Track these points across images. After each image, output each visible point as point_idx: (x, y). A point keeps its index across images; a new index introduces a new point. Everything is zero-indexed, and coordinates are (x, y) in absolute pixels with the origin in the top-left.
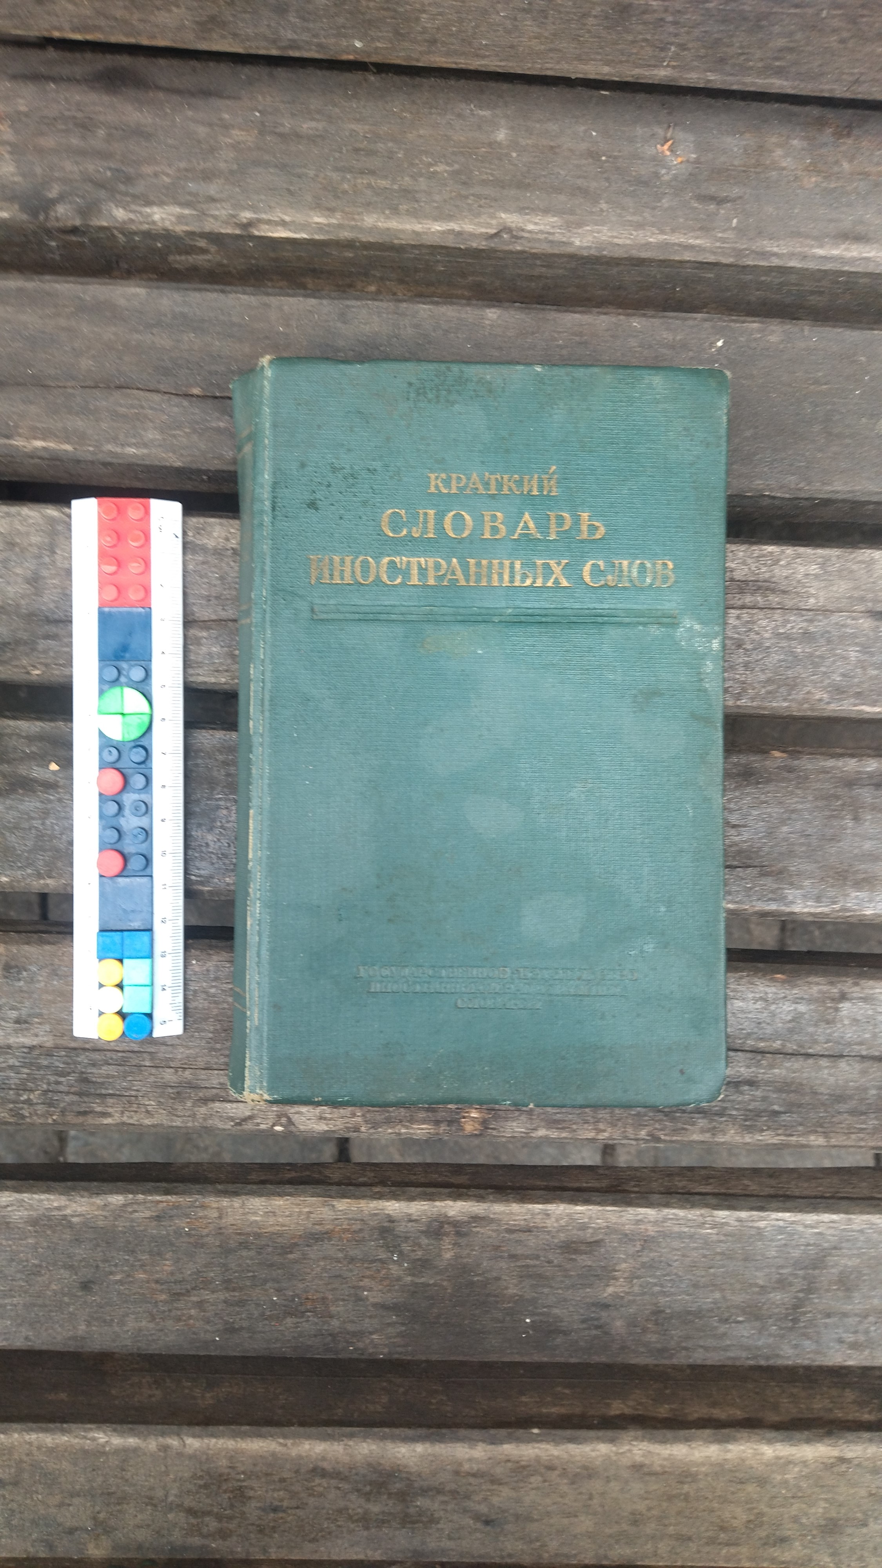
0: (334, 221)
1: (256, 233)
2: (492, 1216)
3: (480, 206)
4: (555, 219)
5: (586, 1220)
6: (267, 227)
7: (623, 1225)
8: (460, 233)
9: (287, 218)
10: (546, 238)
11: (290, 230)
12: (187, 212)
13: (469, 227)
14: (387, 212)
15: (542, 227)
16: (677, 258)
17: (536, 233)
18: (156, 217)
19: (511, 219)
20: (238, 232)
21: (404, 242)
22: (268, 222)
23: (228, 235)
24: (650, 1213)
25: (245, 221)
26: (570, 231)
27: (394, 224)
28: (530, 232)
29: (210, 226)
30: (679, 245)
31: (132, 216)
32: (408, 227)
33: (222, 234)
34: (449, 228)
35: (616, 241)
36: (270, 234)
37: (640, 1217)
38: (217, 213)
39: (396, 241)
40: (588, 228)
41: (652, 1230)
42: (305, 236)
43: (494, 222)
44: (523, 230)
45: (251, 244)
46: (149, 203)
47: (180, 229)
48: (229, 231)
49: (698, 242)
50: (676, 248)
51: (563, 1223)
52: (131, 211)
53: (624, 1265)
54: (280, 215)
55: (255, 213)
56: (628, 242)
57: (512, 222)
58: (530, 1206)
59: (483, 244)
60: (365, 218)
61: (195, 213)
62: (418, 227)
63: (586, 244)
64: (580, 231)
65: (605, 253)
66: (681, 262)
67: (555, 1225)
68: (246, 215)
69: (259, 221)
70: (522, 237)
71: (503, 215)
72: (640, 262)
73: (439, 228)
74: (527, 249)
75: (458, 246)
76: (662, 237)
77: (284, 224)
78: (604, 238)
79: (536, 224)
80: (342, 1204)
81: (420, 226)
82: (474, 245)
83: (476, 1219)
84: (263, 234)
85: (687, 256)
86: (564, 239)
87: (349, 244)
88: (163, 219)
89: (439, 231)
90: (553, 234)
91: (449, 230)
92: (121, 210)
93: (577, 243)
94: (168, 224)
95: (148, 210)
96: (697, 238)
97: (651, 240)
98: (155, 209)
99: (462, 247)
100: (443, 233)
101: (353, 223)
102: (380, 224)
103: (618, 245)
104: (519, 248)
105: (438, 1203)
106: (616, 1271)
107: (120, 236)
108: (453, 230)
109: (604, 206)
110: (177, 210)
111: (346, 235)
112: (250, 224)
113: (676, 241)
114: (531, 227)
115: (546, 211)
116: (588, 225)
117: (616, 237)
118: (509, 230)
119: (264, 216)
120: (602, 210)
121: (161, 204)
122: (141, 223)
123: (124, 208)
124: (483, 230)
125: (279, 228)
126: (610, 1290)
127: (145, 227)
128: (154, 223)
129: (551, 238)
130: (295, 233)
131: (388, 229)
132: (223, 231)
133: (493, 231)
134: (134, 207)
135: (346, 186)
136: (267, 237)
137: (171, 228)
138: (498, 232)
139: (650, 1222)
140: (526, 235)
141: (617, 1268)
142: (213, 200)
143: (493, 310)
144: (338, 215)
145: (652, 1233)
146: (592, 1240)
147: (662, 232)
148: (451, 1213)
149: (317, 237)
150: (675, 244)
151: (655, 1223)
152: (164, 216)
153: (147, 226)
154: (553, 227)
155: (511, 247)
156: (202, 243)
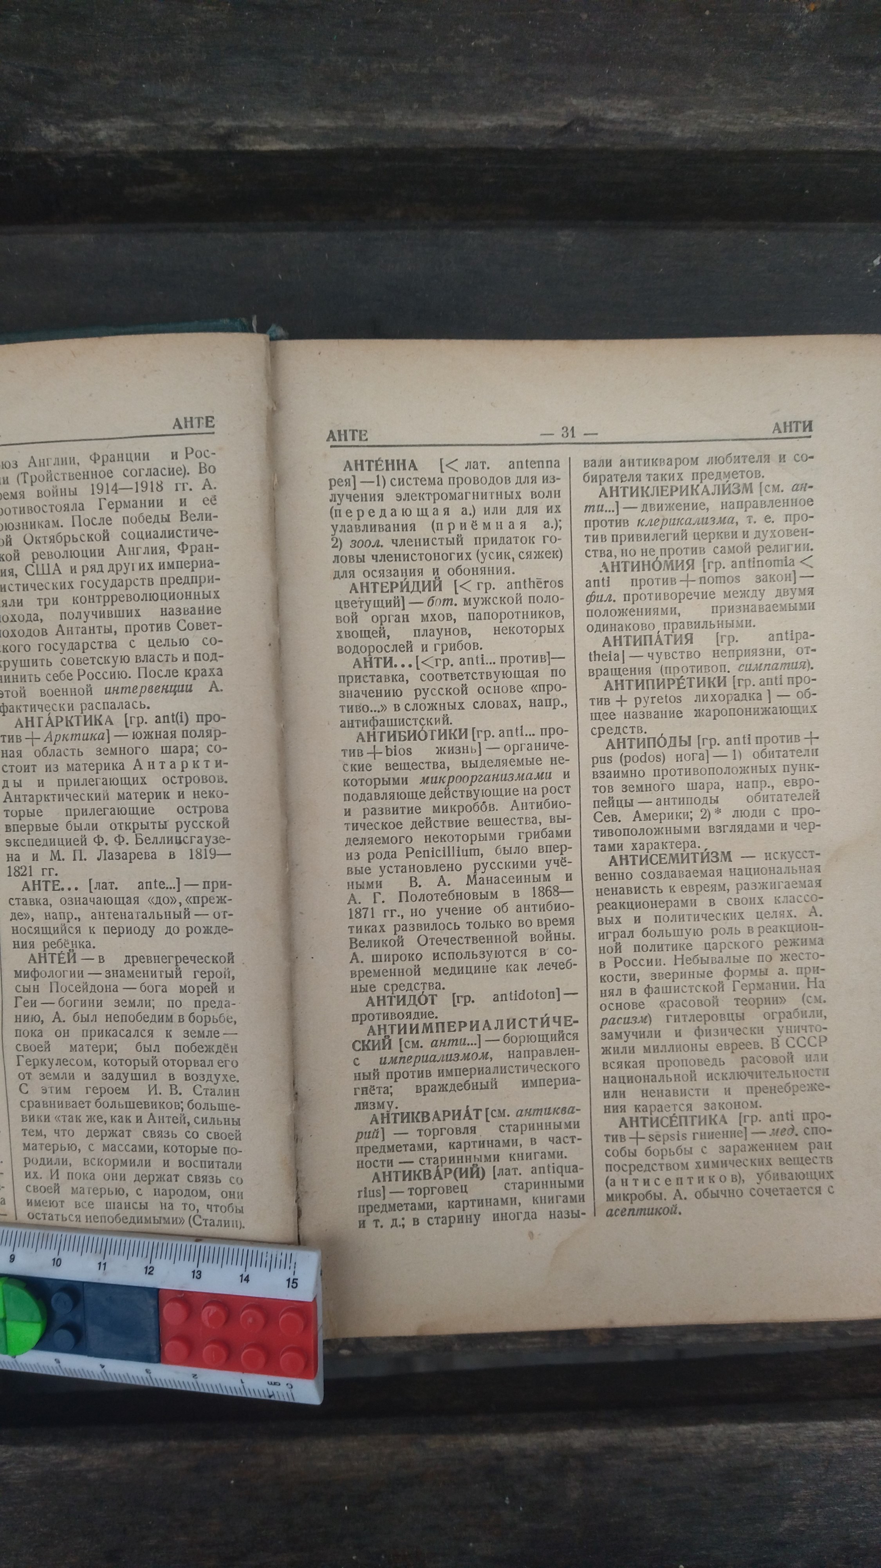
0: (343, 123)
1: (239, 147)
2: (630, 1445)
3: (542, 90)
4: (646, 102)
5: (753, 1441)
6: (252, 137)
7: (800, 1443)
8: (516, 129)
9: (280, 124)
10: (634, 129)
11: (285, 141)
12: (142, 124)
13: (529, 120)
14: (416, 106)
15: (627, 115)
16: (813, 148)
17: (621, 123)
18: (102, 135)
19: (586, 106)
20: (213, 147)
21: (439, 146)
22: (254, 131)
23: (200, 152)
24: (836, 1427)
25: (221, 131)
26: (666, 118)
27: (425, 122)
28: (612, 122)
29: (177, 142)
30: (817, 130)
31: (69, 136)
32: (445, 124)
33: (192, 152)
34: (500, 122)
35: (729, 128)
36: (257, 147)
37: (823, 1432)
38: (183, 123)
39: (429, 146)
40: (692, 112)
41: (838, 1448)
42: (304, 146)
43: (562, 111)
44: (602, 120)
45: (232, 164)
46: (90, 116)
47: (135, 149)
48: (202, 147)
49: (842, 123)
50: (811, 133)
51: (722, 1446)
52: (67, 129)
53: (803, 1492)
54: (269, 119)
55: (235, 119)
56: (747, 129)
57: (587, 110)
58: (680, 1430)
59: (548, 142)
60: (386, 117)
61: (153, 124)
62: (459, 124)
63: (689, 135)
64: (680, 117)
65: (715, 145)
66: (818, 153)
67: (713, 1449)
68: (224, 123)
69: (242, 130)
70: (602, 129)
71: (574, 102)
72: (762, 156)
73: (487, 124)
74: (609, 146)
75: (514, 146)
76: (792, 120)
77: (275, 131)
78: (713, 125)
79: (620, 110)
80: (435, 1443)
81: (462, 122)
82: (537, 144)
83: (609, 1449)
84: (247, 148)
85: (828, 144)
86: (660, 130)
87: (365, 154)
88: (111, 137)
89: (487, 128)
90: (644, 123)
91: (501, 126)
92: (52, 128)
93: (677, 133)
94: (117, 143)
95: (90, 125)
96: (840, 118)
97: (778, 124)
98: (99, 124)
99: (520, 147)
100: (494, 129)
101: (370, 124)
102: (406, 123)
103: (734, 134)
104: (597, 145)
105: (559, 1434)
106: (793, 1500)
107: (56, 165)
108: (508, 126)
109: (710, 80)
110: (130, 123)
111: (360, 141)
112: (230, 135)
113: (813, 124)
114: (612, 115)
115: (633, 92)
116: (691, 109)
117: (730, 123)
118: (583, 121)
119: (247, 123)
120: (708, 87)
121: (107, 115)
122: (81, 144)
123: (57, 125)
124: (548, 123)
125: (269, 138)
126: (786, 1524)
127: (89, 149)
128: (99, 143)
129: (641, 128)
130: (291, 143)
131: (418, 130)
132: (194, 148)
133: (562, 124)
134: (69, 123)
135: (357, 74)
136: (252, 152)
137: (122, 148)
138: (569, 125)
139: (835, 1437)
140: (607, 126)
141: (794, 1497)
142: (178, 106)
143: (567, 232)
144: (349, 115)
145: (840, 1452)
146: (760, 1464)
147: (794, 113)
148: (577, 1444)
149: (321, 147)
150: (809, 129)
151: (842, 1439)
152: (112, 132)
153: (89, 148)
154: (644, 113)
155: (587, 144)
156: (166, 167)
